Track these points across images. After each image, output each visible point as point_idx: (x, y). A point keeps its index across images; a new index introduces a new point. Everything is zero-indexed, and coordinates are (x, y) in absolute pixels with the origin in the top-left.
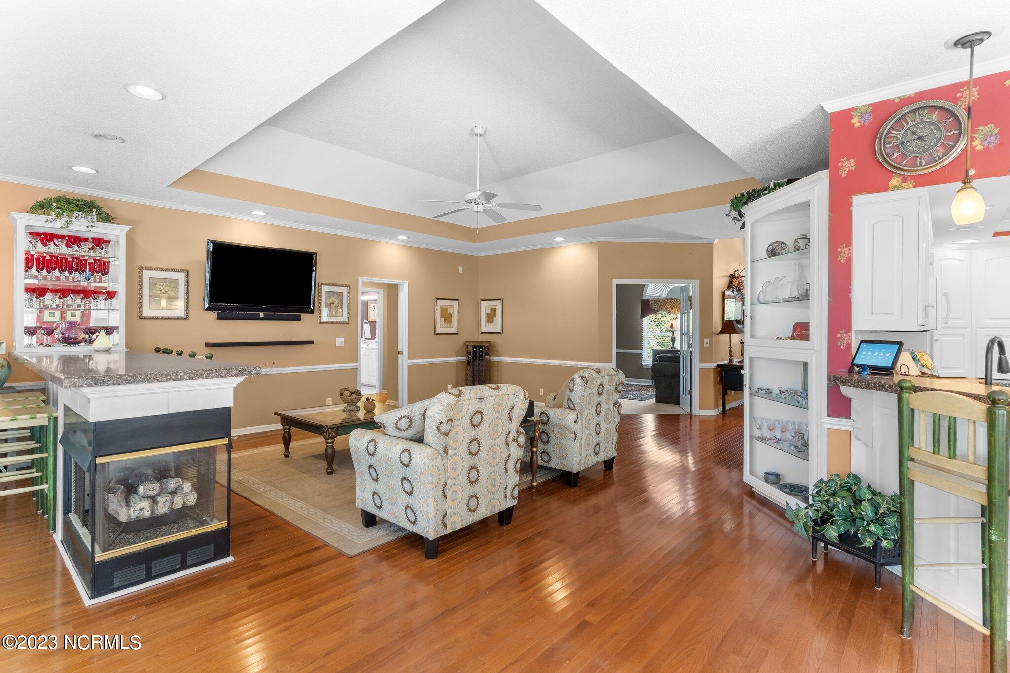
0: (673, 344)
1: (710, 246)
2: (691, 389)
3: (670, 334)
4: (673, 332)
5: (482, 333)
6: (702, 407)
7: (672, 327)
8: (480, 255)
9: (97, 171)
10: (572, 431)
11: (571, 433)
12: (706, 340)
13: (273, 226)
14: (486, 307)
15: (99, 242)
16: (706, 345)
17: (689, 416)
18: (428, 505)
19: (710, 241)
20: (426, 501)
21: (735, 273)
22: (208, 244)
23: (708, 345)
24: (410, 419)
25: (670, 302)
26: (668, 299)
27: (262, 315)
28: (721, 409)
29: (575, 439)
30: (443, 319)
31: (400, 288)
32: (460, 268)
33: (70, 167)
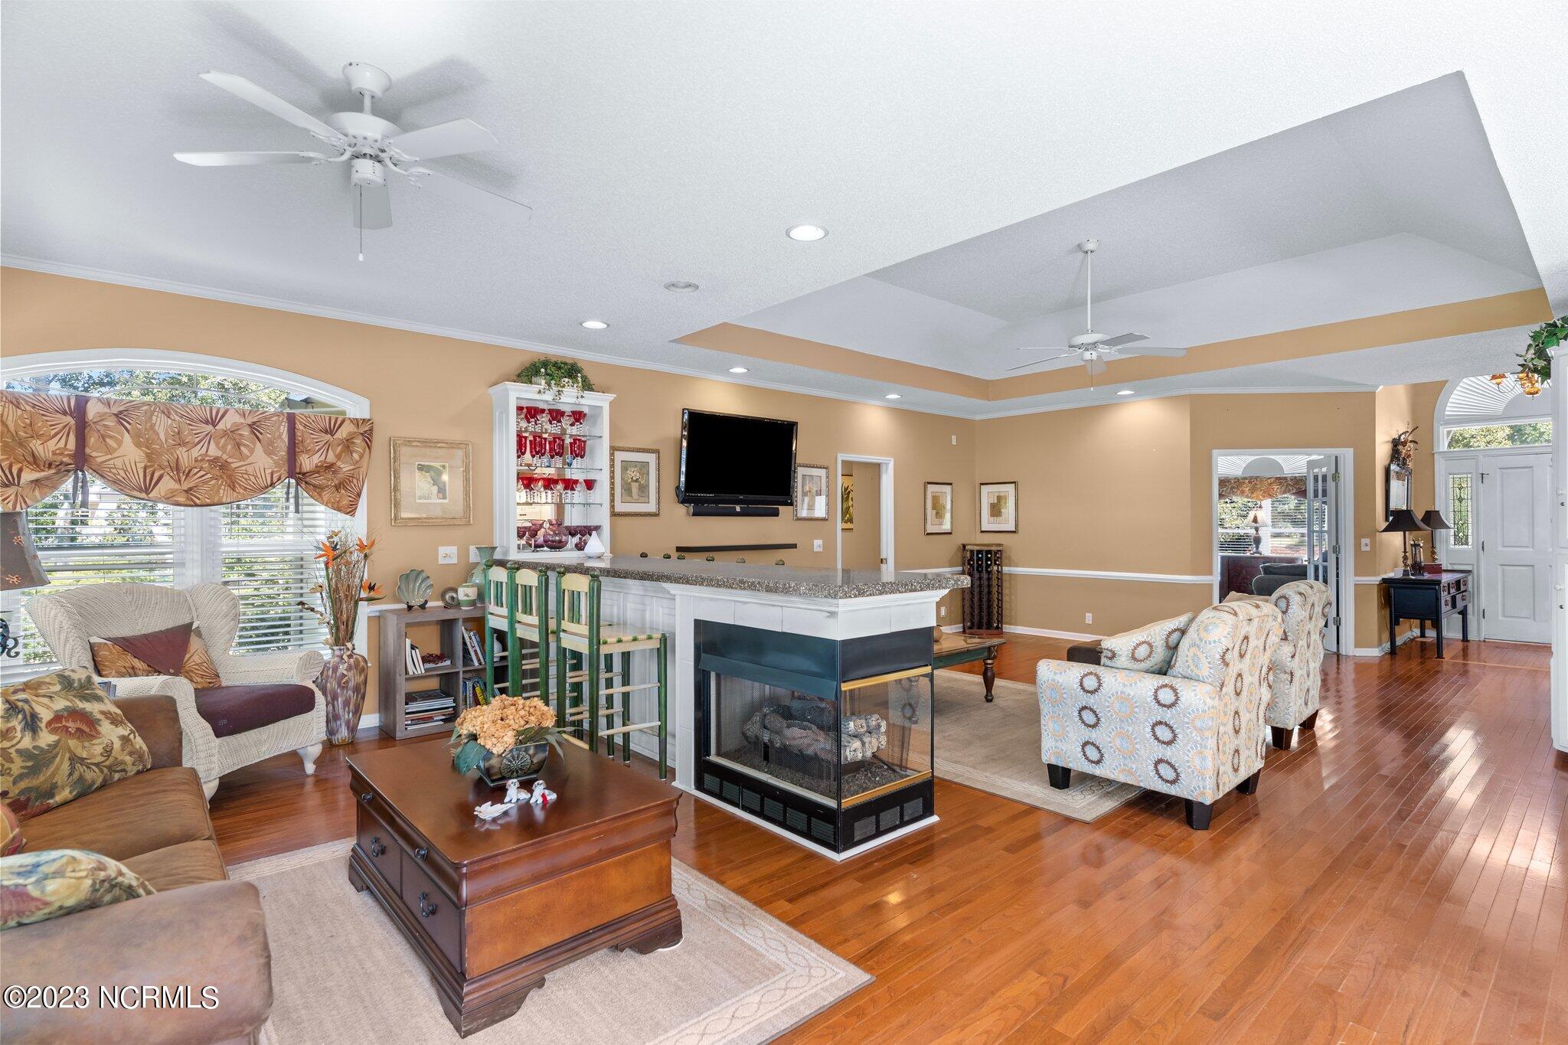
0: (1257, 548)
1: (1372, 396)
2: (1338, 615)
3: (1252, 532)
4: (1257, 529)
5: (982, 532)
6: (1357, 645)
7: (1255, 520)
8: (978, 418)
9: (608, 325)
10: (1288, 671)
11: (1285, 673)
12: (1364, 541)
13: (749, 387)
14: (988, 494)
15: (579, 416)
16: (1364, 549)
17: (1335, 658)
18: (1204, 759)
19: (1370, 389)
20: (1201, 753)
21: (1400, 437)
22: (683, 414)
23: (1368, 549)
24: (1150, 645)
25: (1250, 482)
26: (1245, 478)
27: (738, 509)
28: (1387, 646)
29: (1291, 682)
30: (934, 512)
31: (883, 468)
32: (954, 437)
33: (581, 324)
